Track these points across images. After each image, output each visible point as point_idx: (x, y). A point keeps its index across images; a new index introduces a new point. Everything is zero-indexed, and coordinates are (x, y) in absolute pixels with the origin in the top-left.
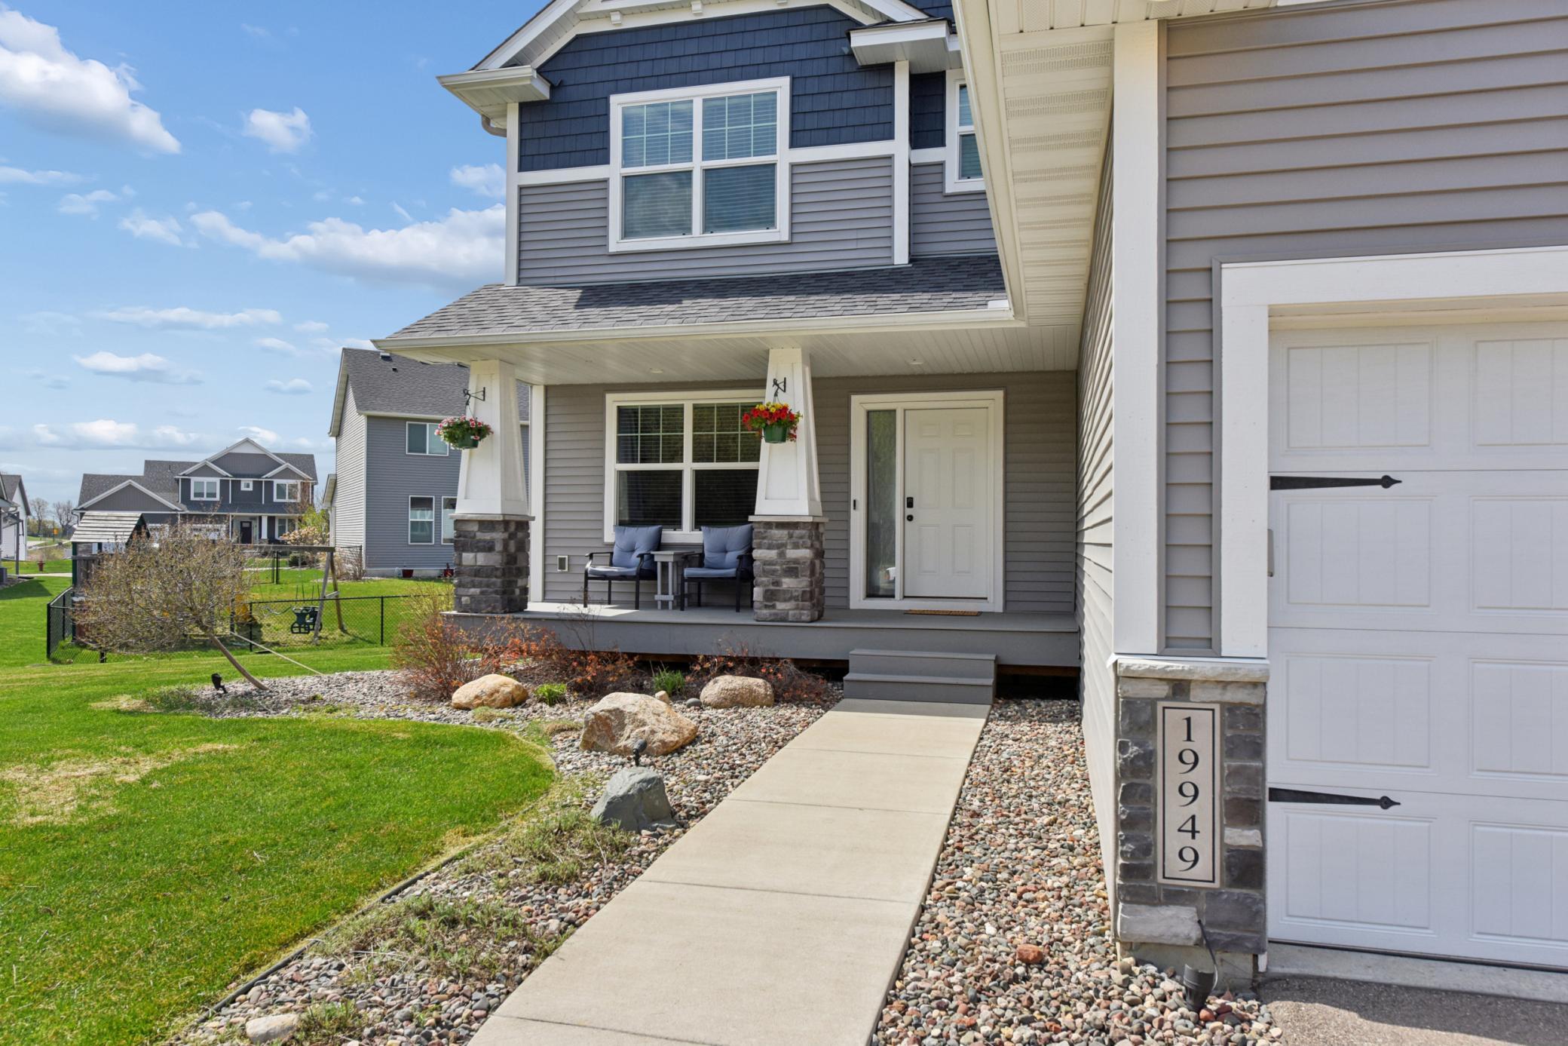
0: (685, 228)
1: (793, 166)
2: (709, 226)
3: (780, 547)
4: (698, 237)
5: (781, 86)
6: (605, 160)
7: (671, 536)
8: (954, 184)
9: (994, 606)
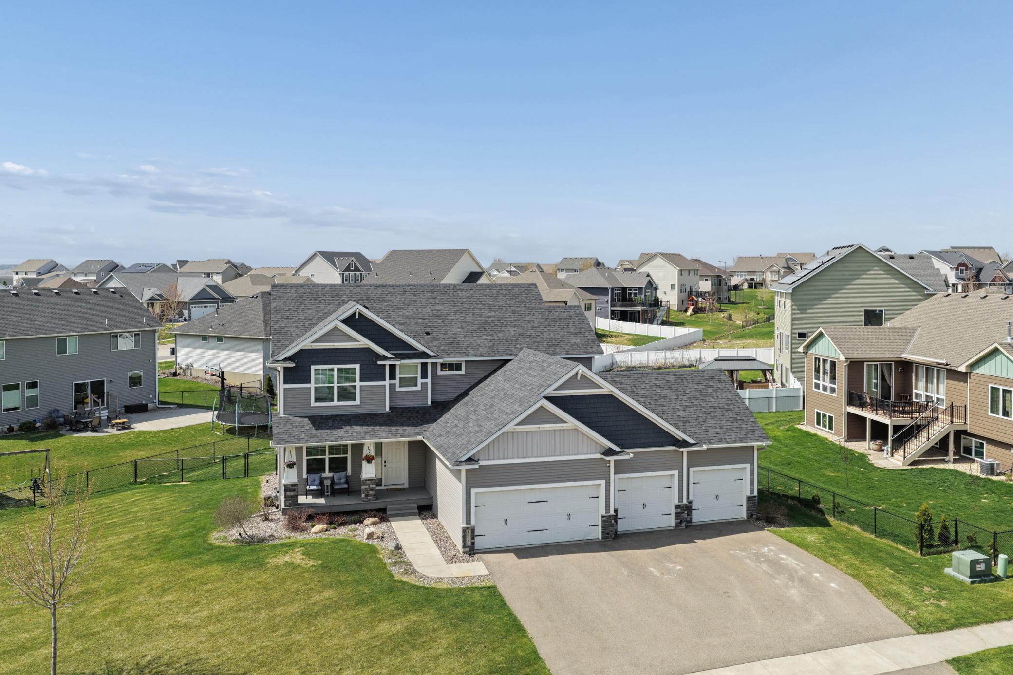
0: (332, 400)
1: (361, 386)
2: (339, 400)
3: (369, 485)
4: (336, 403)
5: (358, 366)
6: (309, 382)
7: (324, 475)
8: (398, 389)
9: (406, 485)
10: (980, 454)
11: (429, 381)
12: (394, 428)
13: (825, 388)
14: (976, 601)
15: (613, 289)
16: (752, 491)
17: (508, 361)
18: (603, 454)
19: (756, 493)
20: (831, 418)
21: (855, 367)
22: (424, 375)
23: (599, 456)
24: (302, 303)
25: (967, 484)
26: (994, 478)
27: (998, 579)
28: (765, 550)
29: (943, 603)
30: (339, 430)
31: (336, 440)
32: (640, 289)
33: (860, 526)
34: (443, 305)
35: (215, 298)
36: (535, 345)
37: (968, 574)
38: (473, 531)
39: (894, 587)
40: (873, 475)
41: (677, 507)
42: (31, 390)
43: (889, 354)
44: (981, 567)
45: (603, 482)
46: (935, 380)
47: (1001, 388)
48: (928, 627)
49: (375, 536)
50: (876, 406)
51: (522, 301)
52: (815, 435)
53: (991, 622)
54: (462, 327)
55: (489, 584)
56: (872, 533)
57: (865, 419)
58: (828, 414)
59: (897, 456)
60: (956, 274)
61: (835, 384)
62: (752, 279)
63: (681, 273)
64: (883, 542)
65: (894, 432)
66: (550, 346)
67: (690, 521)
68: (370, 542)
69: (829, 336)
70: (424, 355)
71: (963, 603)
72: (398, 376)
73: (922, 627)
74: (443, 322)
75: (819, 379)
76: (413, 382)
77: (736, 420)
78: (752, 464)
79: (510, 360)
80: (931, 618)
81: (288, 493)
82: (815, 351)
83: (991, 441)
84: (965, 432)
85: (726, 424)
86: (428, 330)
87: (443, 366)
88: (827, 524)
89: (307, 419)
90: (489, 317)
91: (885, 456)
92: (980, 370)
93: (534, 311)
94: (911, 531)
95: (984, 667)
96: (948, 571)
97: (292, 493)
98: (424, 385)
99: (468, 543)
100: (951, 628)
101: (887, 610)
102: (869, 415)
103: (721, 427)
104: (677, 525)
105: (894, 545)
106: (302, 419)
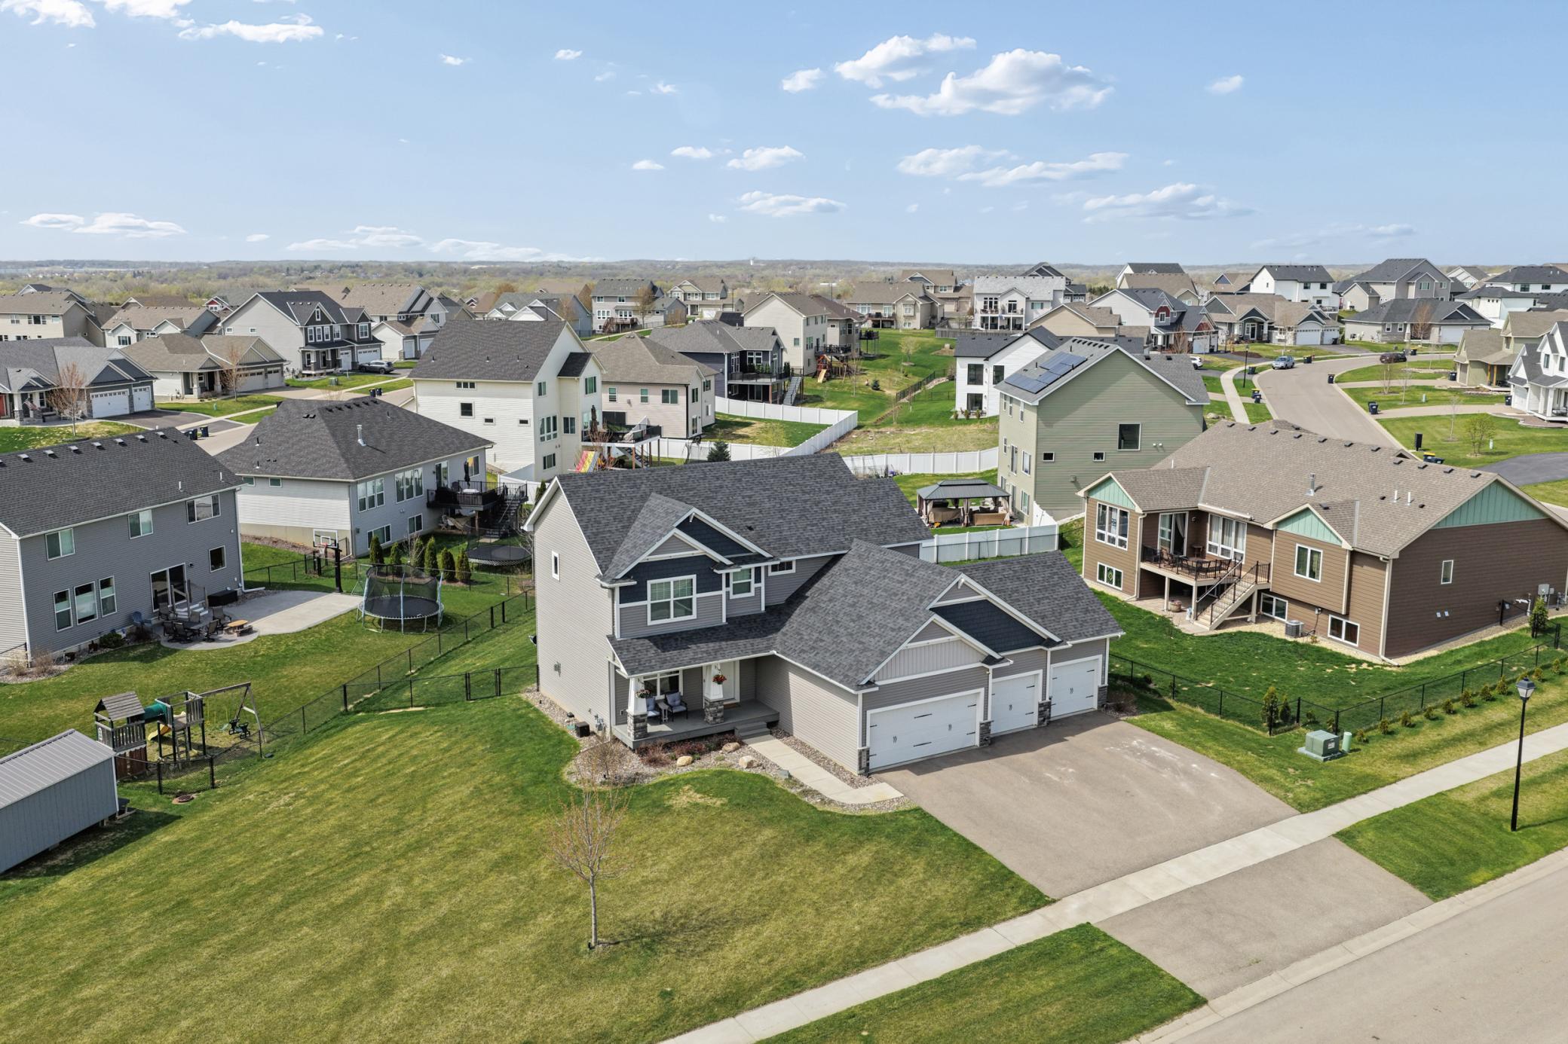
0: (670, 616)
1: (697, 598)
2: (676, 615)
3: (717, 706)
4: (672, 619)
5: (694, 577)
6: (646, 599)
7: (656, 698)
8: (732, 597)
9: (738, 700)
10: (1281, 613)
11: (762, 585)
12: (741, 642)
13: (1112, 540)
14: (1335, 778)
15: (729, 355)
16: (1103, 682)
17: (840, 556)
18: (984, 662)
19: (1106, 684)
20: (1118, 574)
21: (1151, 520)
22: (758, 580)
23: (980, 664)
24: (602, 499)
25: (1279, 650)
26: (1300, 640)
27: (1343, 754)
28: (1135, 743)
29: (1310, 782)
30: (686, 651)
31: (689, 663)
32: (766, 353)
33: (1201, 707)
34: (751, 489)
35: (126, 380)
36: (864, 534)
37: (1322, 753)
38: (868, 751)
39: (1265, 772)
40: (1186, 644)
41: (1041, 705)
42: (106, 589)
43: (1185, 505)
44: (1332, 746)
45: (982, 690)
46: (1233, 534)
47: (1309, 549)
48: (1308, 807)
49: (755, 764)
50: (1175, 562)
51: (832, 477)
52: (1102, 593)
53: (1353, 796)
54: (782, 517)
55: (913, 806)
56: (1217, 714)
57: (1163, 578)
58: (1114, 569)
59: (1201, 619)
60: (1156, 321)
61: (1125, 535)
62: (878, 315)
63: (807, 322)
64: (1231, 724)
65: (1199, 594)
66: (879, 534)
67: (1049, 717)
68: (753, 771)
69: (1121, 482)
70: (759, 558)
71: (1326, 781)
72: (732, 582)
73: (1303, 807)
74: (760, 512)
75: (1103, 528)
76: (746, 587)
77: (1087, 611)
78: (1105, 655)
79: (843, 555)
80: (1307, 798)
81: (638, 725)
82: (1100, 496)
83: (1292, 600)
84: (1267, 591)
85: (1081, 616)
86: (749, 523)
87: (774, 568)
88: (1169, 708)
89: (647, 641)
90: (805, 501)
91: (1187, 618)
92: (1287, 528)
93: (848, 490)
94: (1259, 713)
95: (1363, 837)
96: (1302, 750)
97: (641, 724)
98: (758, 590)
99: (864, 765)
100: (1325, 805)
101: (1267, 794)
102: (1169, 574)
103: (1077, 620)
104: (1040, 723)
105: (1242, 726)
106: (641, 642)
